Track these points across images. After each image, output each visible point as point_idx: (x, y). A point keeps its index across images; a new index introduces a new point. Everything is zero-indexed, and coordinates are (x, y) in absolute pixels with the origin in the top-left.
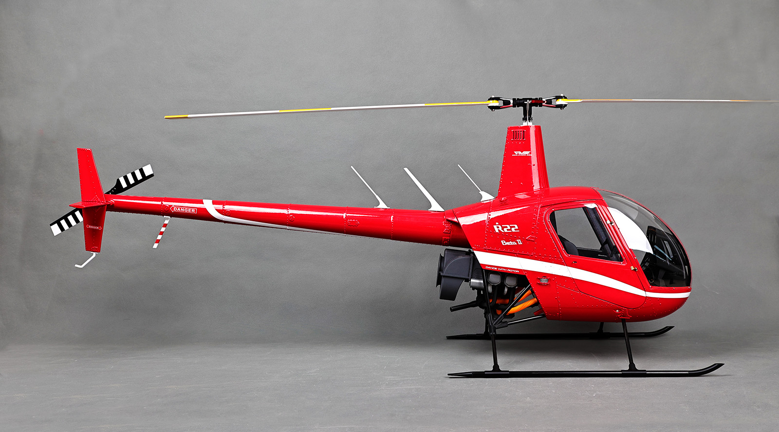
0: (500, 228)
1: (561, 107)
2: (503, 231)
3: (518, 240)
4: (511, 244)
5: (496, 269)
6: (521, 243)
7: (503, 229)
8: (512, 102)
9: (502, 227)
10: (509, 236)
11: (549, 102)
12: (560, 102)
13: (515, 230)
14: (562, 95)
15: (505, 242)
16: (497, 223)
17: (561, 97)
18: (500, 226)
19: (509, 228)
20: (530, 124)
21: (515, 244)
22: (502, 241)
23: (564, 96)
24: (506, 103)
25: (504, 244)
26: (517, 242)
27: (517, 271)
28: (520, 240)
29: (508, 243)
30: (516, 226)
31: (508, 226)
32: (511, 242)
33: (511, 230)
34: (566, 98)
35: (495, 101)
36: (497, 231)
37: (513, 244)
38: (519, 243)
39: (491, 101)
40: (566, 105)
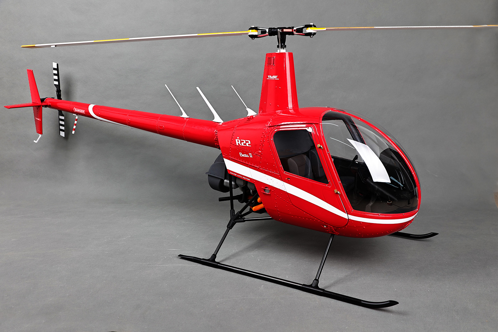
0: (239, 142)
1: (309, 34)
2: (241, 145)
3: (250, 154)
4: (245, 156)
5: (236, 175)
6: (252, 157)
7: (241, 143)
8: (267, 30)
9: (241, 141)
10: (245, 150)
11: (300, 31)
12: (309, 30)
13: (249, 144)
14: (312, 24)
15: (242, 154)
16: (238, 138)
17: (310, 26)
18: (239, 140)
19: (245, 143)
20: (283, 51)
21: (248, 157)
22: (240, 153)
23: (314, 25)
24: (263, 32)
25: (241, 155)
26: (249, 155)
27: (249, 179)
28: (251, 154)
29: (243, 155)
30: (249, 141)
31: (244, 141)
32: (245, 155)
33: (245, 144)
34: (315, 26)
35: (254, 30)
36: (237, 144)
37: (247, 156)
38: (250, 157)
39: (251, 31)
40: (315, 34)
